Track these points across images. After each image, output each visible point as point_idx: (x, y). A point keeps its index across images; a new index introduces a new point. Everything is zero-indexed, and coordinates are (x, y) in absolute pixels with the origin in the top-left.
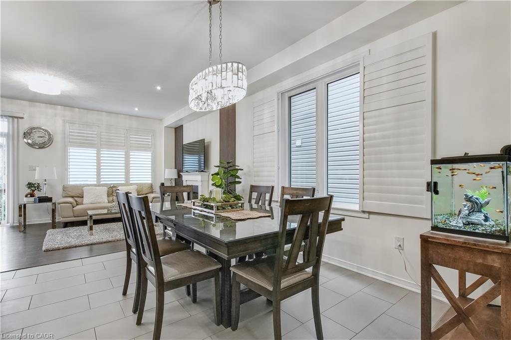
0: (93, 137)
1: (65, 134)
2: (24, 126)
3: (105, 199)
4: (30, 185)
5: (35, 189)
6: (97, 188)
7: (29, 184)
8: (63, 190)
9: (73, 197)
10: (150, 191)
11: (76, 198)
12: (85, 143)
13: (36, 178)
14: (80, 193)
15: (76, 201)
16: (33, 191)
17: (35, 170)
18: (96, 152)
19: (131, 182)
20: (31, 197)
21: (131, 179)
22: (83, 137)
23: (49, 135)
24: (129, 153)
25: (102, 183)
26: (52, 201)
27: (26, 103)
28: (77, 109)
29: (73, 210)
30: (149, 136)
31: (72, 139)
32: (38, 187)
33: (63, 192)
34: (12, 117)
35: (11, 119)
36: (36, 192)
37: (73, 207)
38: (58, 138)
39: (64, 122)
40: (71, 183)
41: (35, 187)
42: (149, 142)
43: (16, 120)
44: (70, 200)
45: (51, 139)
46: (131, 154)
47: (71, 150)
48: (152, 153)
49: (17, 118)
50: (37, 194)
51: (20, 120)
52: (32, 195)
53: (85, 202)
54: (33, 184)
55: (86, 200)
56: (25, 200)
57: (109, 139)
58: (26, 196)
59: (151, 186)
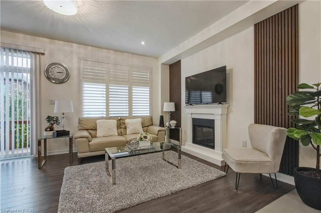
0: (103, 73)
1: (80, 70)
2: (46, 61)
3: (115, 131)
4: (49, 119)
5: (54, 123)
6: (109, 121)
7: (49, 117)
8: (79, 123)
9: (87, 130)
10: (151, 123)
11: (90, 131)
12: (96, 79)
13: (55, 112)
14: (93, 126)
15: (90, 134)
16: (52, 125)
17: (54, 104)
18: (105, 87)
19: (133, 115)
20: (50, 130)
21: (133, 112)
22: (95, 73)
23: (67, 70)
24: (132, 88)
25: (110, 115)
26: (69, 135)
27: (47, 40)
28: (90, 47)
29: (89, 145)
30: (147, 73)
31: (86, 75)
32: (57, 121)
33: (79, 125)
34: (34, 53)
35: (33, 55)
36: (55, 126)
37: (89, 142)
38: (74, 74)
39: (79, 59)
40: (85, 116)
41: (54, 121)
42: (147, 78)
43: (38, 56)
44: (86, 133)
45: (68, 76)
46: (133, 89)
47: (85, 86)
48: (150, 89)
49: (38, 53)
50: (56, 128)
51: (42, 56)
52: (51, 129)
53: (98, 135)
54: (52, 118)
55: (99, 133)
56: (45, 134)
57: (116, 75)
58: (46, 130)
59: (151, 119)
